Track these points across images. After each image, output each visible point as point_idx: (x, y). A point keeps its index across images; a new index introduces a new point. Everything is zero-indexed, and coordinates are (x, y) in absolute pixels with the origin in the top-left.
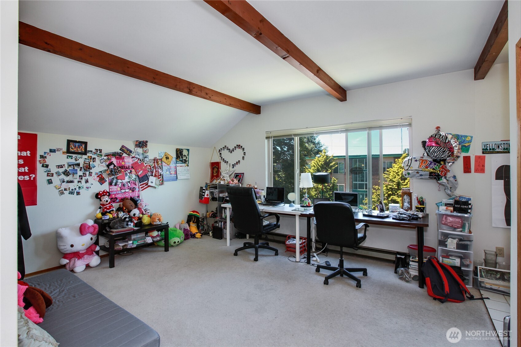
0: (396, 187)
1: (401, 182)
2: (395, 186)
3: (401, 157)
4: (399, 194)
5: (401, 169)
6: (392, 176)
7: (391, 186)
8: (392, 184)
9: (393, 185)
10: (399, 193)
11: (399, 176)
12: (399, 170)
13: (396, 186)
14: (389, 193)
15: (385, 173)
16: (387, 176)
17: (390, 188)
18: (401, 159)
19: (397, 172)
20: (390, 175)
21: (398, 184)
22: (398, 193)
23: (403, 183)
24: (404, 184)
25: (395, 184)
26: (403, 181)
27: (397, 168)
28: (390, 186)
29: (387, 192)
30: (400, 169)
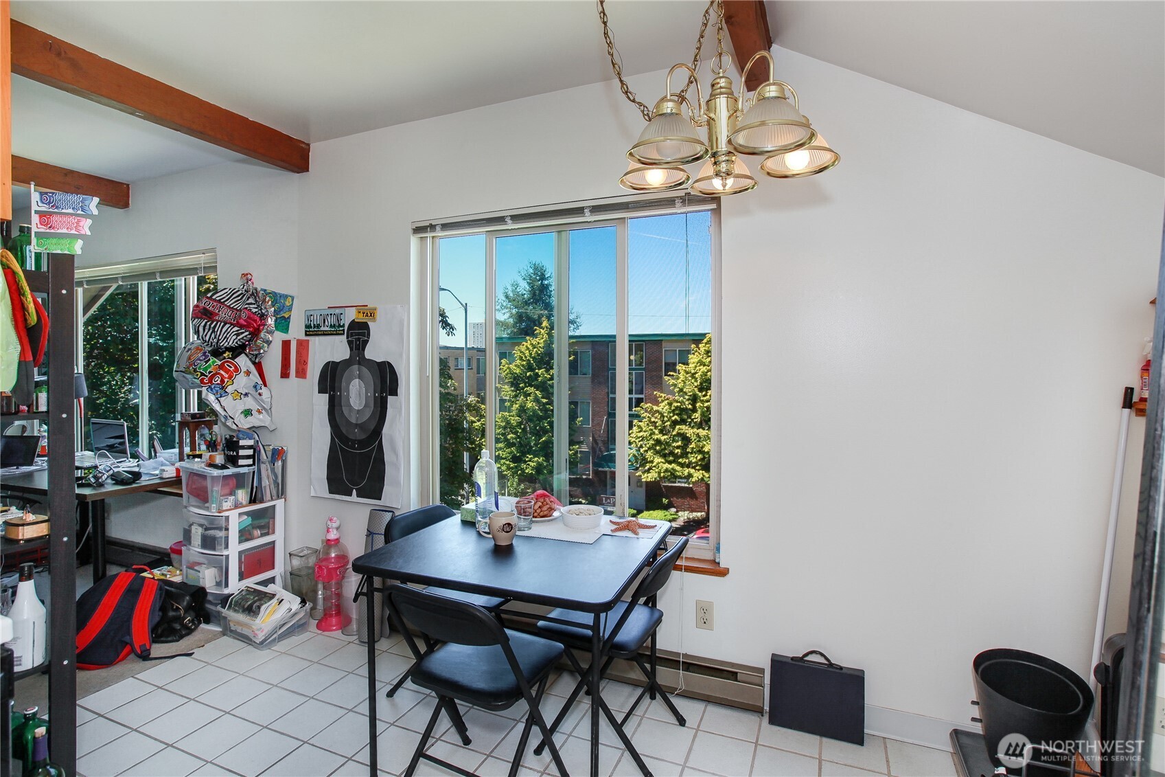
0: (690, 406)
1: (700, 394)
2: (687, 403)
3: (703, 340)
4: (695, 420)
5: (702, 367)
6: (682, 381)
7: (679, 404)
8: (682, 398)
9: (685, 400)
10: (695, 418)
11: (696, 381)
12: (697, 368)
13: (690, 404)
14: (673, 418)
15: (670, 375)
16: (673, 381)
17: (677, 407)
18: (704, 344)
19: (693, 371)
20: (678, 379)
21: (694, 399)
22: (692, 420)
23: (704, 396)
24: (705, 398)
25: (688, 400)
26: (704, 393)
27: (694, 363)
28: (676, 404)
29: (671, 417)
30: (700, 366)
